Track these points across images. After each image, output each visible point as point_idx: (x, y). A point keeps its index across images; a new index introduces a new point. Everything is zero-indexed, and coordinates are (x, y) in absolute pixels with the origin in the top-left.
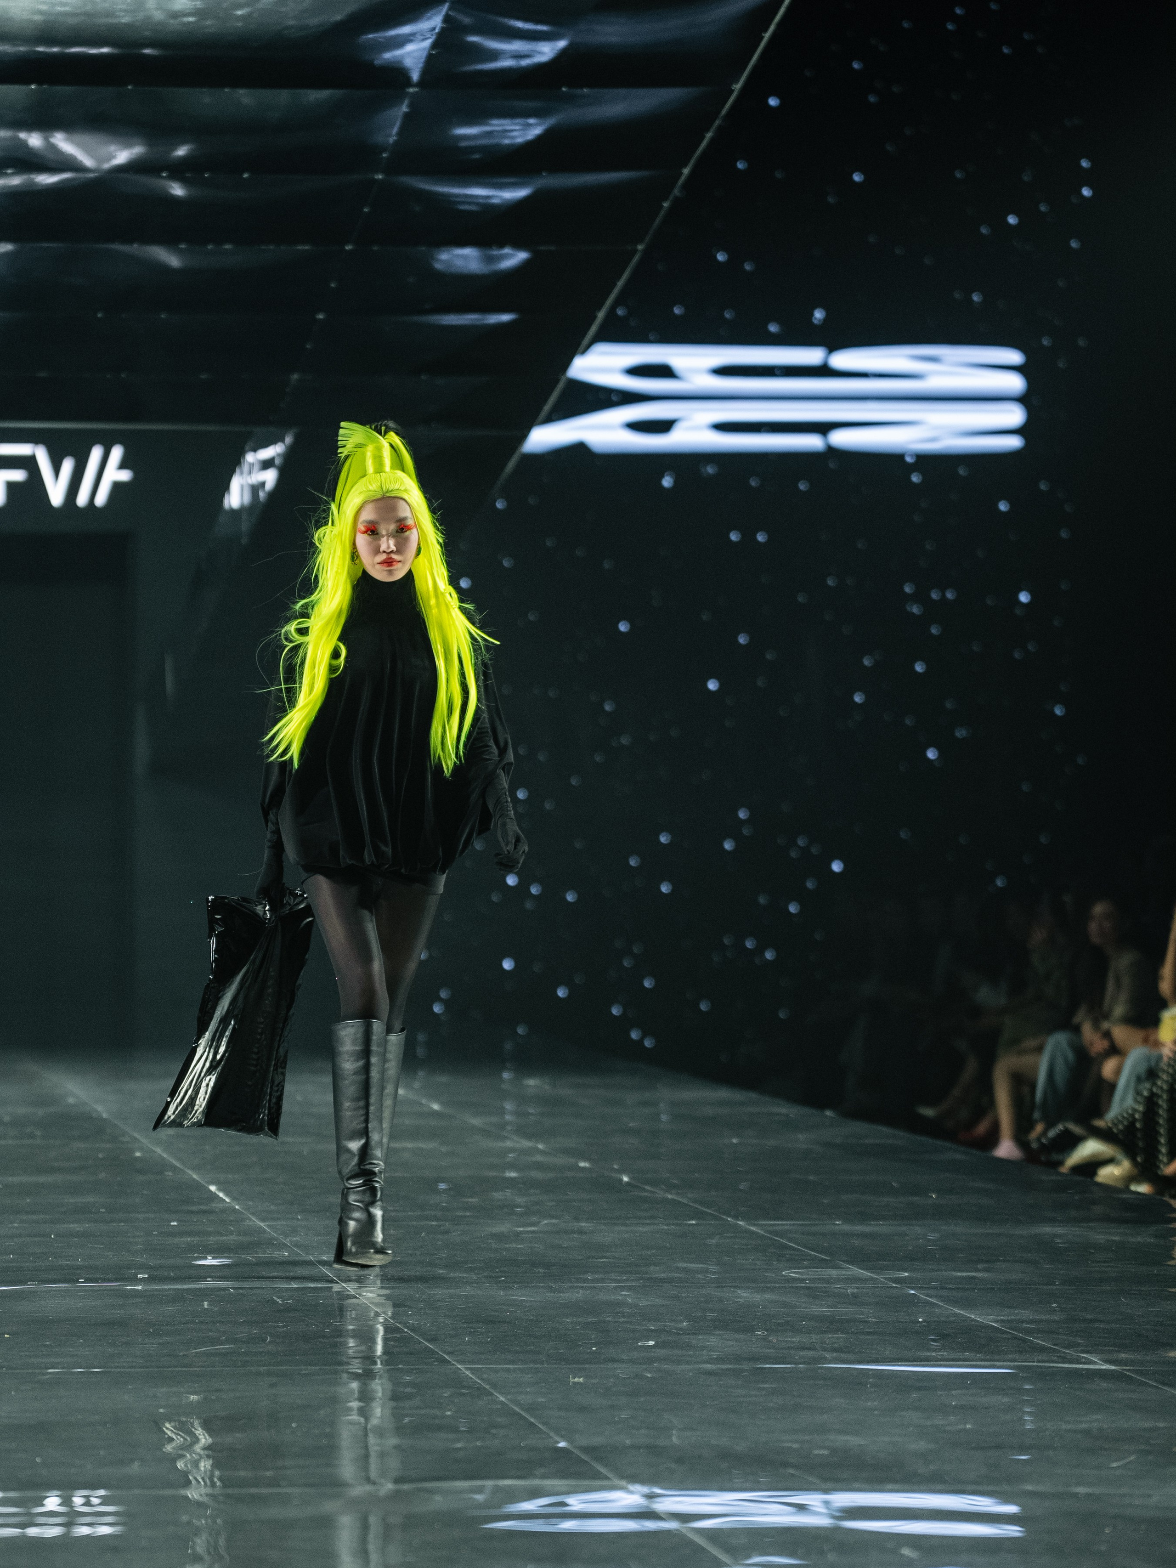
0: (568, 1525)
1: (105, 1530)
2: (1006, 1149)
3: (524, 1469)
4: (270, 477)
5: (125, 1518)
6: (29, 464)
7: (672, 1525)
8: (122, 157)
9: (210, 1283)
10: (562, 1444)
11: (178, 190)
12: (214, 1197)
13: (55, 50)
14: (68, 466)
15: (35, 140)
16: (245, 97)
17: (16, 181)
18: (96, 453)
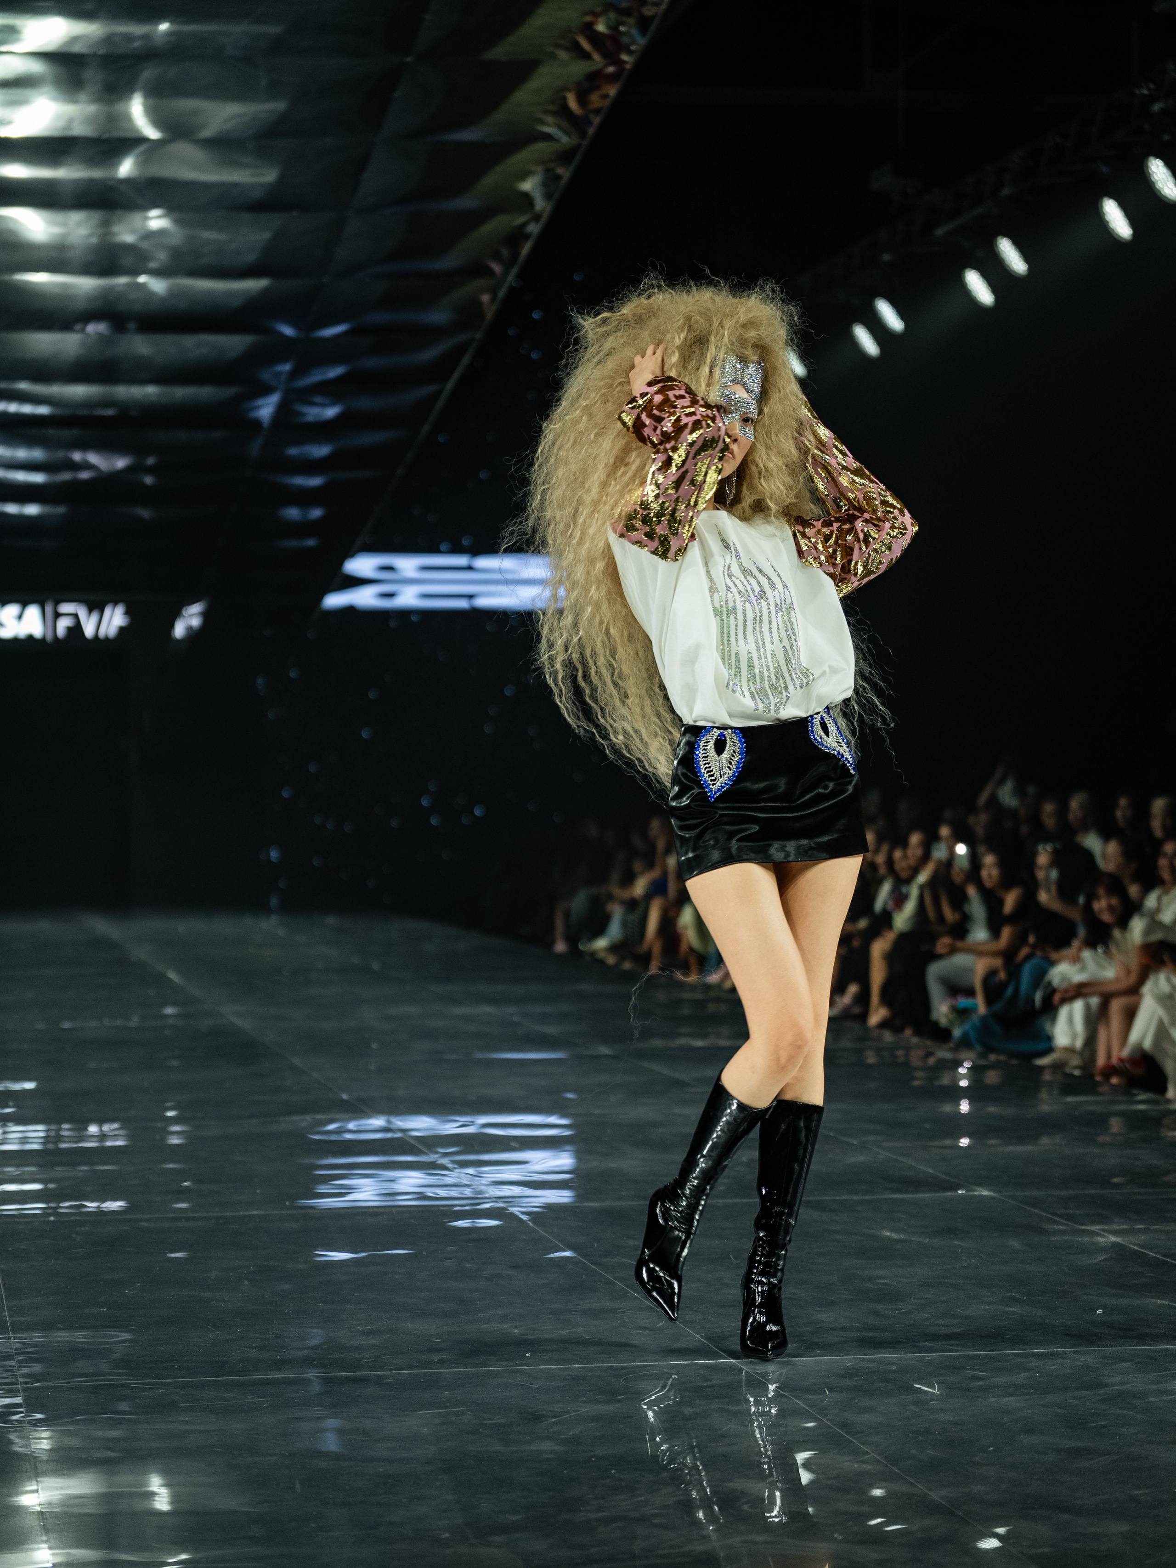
0: (349, 1136)
1: (119, 1143)
2: (560, 947)
3: (327, 1109)
4: (196, 622)
5: (128, 1137)
6: (76, 616)
7: (399, 1135)
8: (121, 463)
9: (171, 1021)
10: (345, 1097)
11: (148, 480)
12: (169, 980)
13: (84, 412)
14: (94, 617)
15: (77, 456)
16: (182, 435)
17: (66, 476)
18: (108, 611)
